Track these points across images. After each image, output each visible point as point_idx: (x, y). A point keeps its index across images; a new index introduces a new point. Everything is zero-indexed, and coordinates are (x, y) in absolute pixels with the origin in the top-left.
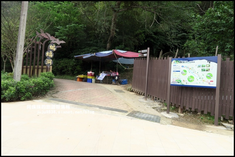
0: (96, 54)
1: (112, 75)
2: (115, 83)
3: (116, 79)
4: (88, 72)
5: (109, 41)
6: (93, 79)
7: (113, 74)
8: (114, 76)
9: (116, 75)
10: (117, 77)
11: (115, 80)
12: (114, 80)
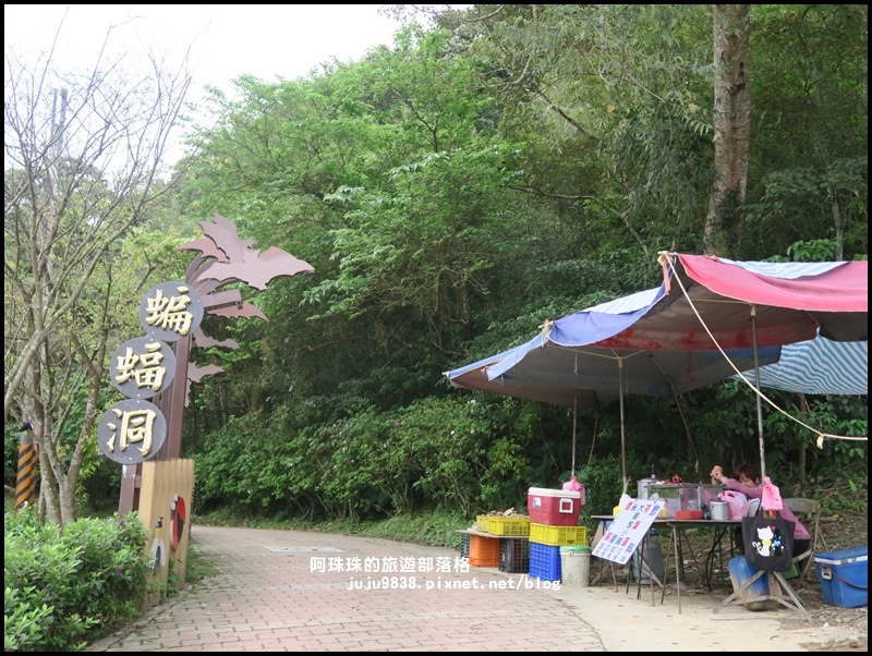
0: (555, 329)
1: (718, 514)
2: (755, 597)
3: (765, 552)
4: (533, 491)
5: (708, 230)
6: (565, 551)
7: (729, 502)
8: (738, 518)
9: (760, 512)
10: (766, 534)
11: (756, 563)
12: (742, 564)
